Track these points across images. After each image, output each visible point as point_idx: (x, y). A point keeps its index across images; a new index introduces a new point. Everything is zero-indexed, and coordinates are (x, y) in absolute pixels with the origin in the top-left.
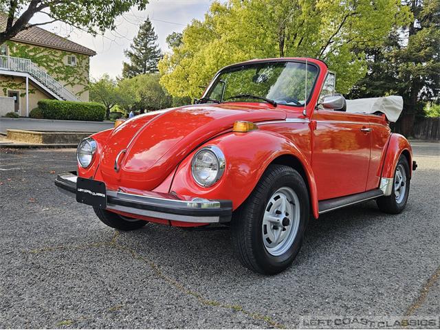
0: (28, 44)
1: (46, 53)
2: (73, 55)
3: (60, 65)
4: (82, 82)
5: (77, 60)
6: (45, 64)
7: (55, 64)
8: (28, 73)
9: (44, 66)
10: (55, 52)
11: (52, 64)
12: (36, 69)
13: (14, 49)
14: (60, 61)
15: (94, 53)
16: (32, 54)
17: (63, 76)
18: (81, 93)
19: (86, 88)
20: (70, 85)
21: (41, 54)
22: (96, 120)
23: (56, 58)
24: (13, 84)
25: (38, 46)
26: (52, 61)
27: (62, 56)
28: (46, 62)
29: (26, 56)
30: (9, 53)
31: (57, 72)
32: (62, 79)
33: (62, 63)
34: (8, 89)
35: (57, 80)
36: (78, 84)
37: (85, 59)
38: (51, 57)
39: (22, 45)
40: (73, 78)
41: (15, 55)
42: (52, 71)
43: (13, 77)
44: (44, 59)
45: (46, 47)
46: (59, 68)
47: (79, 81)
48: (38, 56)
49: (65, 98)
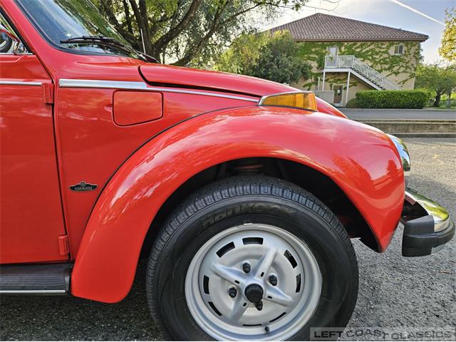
0: (355, 41)
1: (372, 47)
2: (401, 44)
3: (386, 55)
4: (408, 70)
5: (405, 48)
6: (371, 58)
7: (381, 56)
8: (351, 68)
9: (369, 59)
10: (382, 44)
11: (377, 57)
12: (360, 64)
13: (343, 49)
14: (386, 52)
15: (426, 38)
16: (358, 50)
17: (387, 66)
18: (404, 82)
19: (412, 76)
20: (394, 75)
21: (368, 49)
22: (413, 108)
23: (382, 50)
24: (339, 80)
25: (365, 42)
26: (377, 54)
27: (388, 48)
28: (371, 55)
29: (353, 53)
30: (338, 53)
31: (381, 64)
32: (386, 70)
33: (388, 53)
34: (334, 84)
35: (380, 71)
36: (403, 72)
37: (414, 46)
38: (377, 50)
39: (351, 43)
40: (398, 67)
41: (343, 54)
42: (376, 63)
43: (339, 73)
44: (370, 53)
45: (373, 41)
46: (384, 59)
47: (404, 69)
48: (364, 51)
49: (384, 87)
